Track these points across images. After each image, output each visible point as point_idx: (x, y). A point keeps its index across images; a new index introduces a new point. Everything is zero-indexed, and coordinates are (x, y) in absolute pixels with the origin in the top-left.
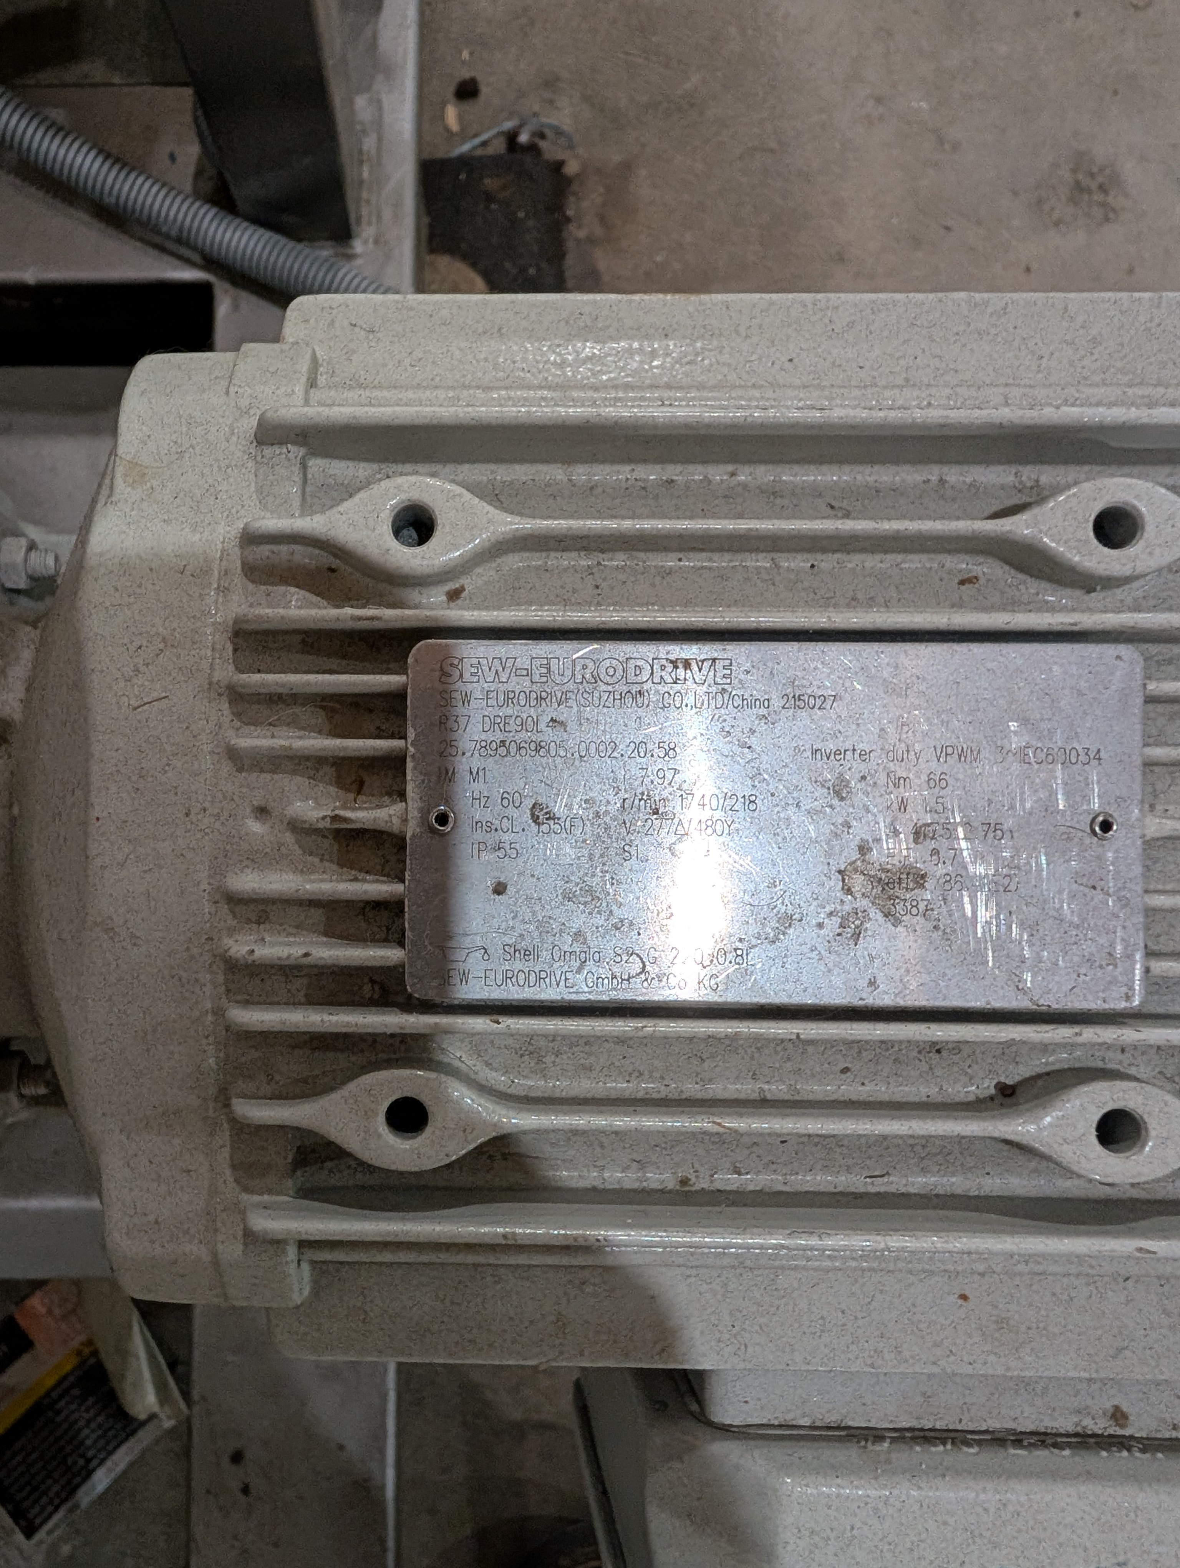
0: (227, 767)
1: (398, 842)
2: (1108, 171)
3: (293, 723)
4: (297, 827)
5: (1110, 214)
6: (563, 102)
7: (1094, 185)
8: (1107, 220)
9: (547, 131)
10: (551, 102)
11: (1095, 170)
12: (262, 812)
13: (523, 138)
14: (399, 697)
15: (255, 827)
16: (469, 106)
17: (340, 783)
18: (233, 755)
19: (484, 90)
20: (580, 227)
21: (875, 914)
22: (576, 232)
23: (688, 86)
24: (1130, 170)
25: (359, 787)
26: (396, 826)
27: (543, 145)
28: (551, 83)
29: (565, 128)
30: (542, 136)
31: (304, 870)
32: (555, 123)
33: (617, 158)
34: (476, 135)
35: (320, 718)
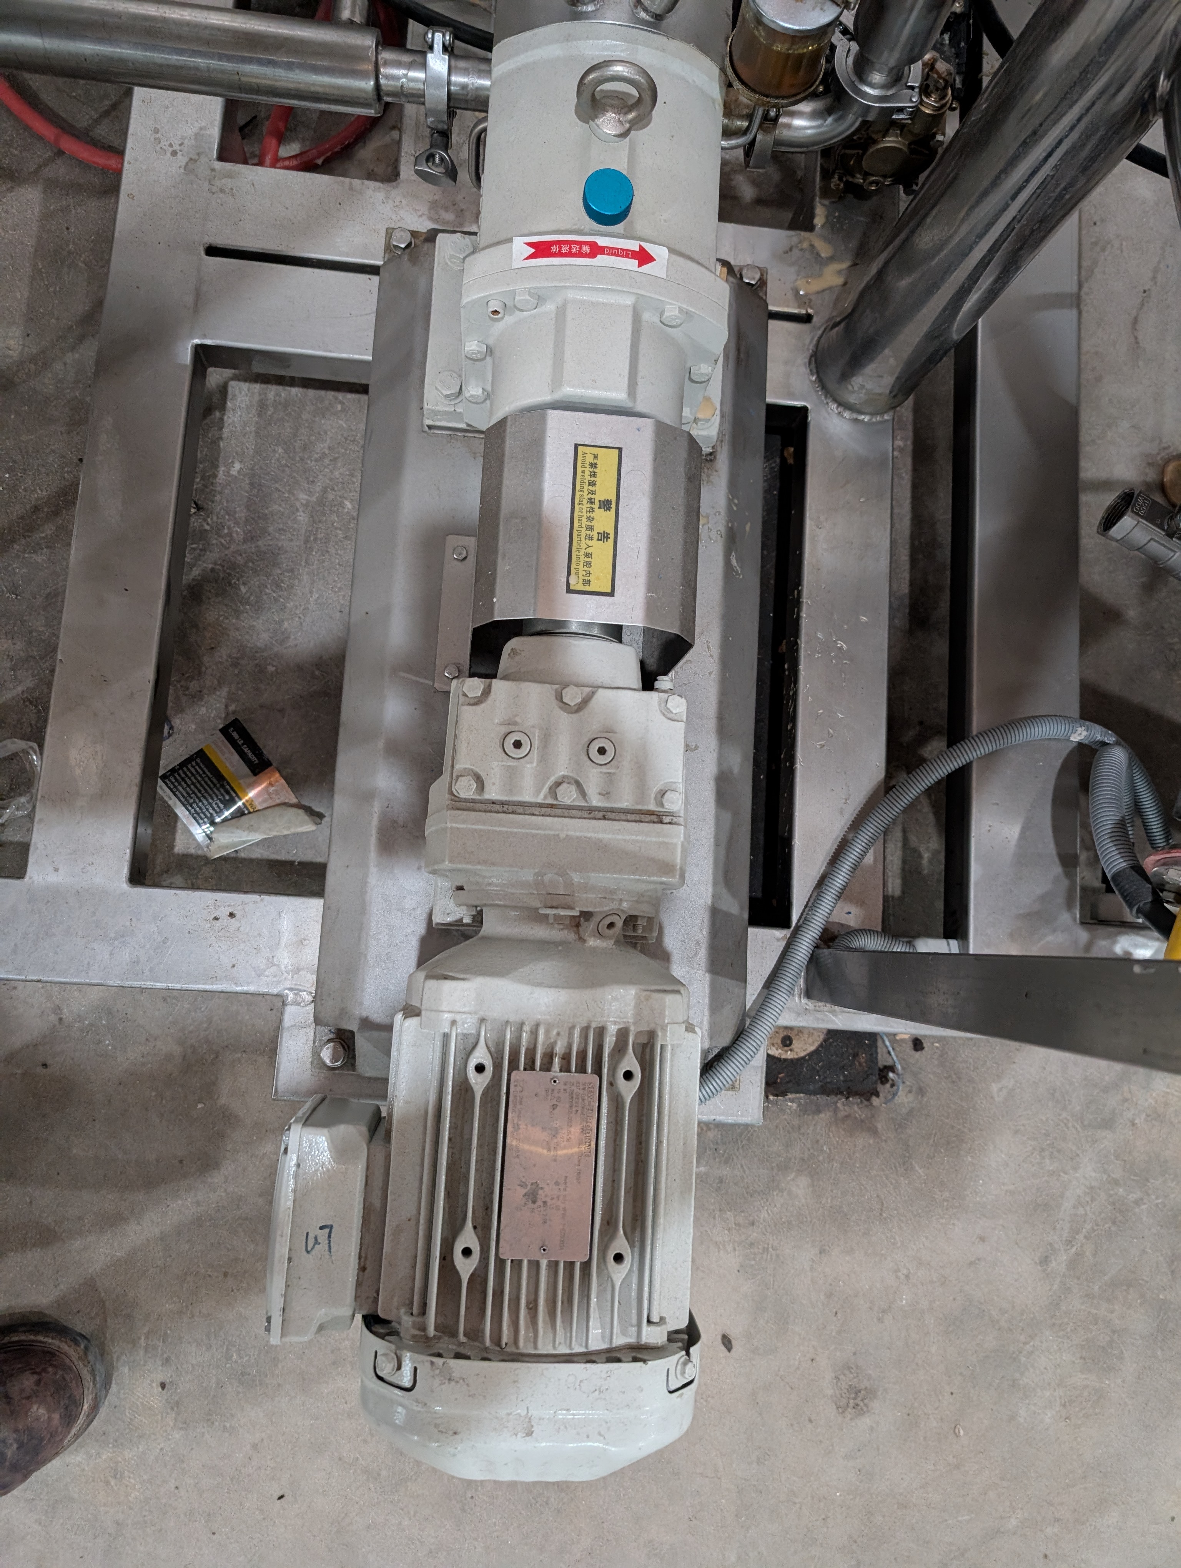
0: (570, 1025)
1: (548, 1069)
2: (865, 1409)
3: (580, 1042)
4: (555, 1042)
5: (842, 1409)
6: (911, 1097)
7: (858, 1401)
8: (838, 1408)
9: (895, 1088)
10: (910, 1092)
11: (866, 1401)
12: (558, 1034)
13: (891, 1075)
14: (585, 1072)
15: (555, 1033)
16: (910, 1045)
17: (565, 1054)
18: (573, 1028)
19: (919, 1053)
20: (844, 1105)
21: (525, 1191)
22: (841, 1102)
23: (917, 1168)
24: (865, 1422)
25: (563, 1058)
26: (553, 1069)
27: (888, 1085)
28: (921, 1091)
29: (896, 1098)
30: (892, 1085)
31: (543, 1044)
32: (899, 1094)
33: (879, 1126)
34: (893, 1049)
35: (581, 1049)
